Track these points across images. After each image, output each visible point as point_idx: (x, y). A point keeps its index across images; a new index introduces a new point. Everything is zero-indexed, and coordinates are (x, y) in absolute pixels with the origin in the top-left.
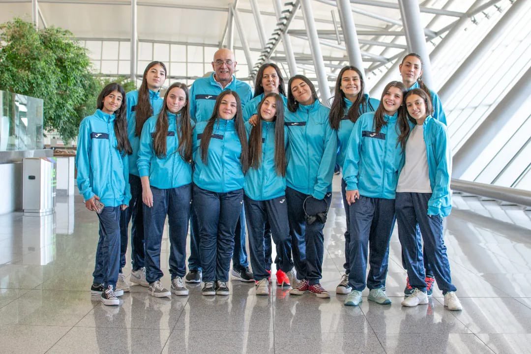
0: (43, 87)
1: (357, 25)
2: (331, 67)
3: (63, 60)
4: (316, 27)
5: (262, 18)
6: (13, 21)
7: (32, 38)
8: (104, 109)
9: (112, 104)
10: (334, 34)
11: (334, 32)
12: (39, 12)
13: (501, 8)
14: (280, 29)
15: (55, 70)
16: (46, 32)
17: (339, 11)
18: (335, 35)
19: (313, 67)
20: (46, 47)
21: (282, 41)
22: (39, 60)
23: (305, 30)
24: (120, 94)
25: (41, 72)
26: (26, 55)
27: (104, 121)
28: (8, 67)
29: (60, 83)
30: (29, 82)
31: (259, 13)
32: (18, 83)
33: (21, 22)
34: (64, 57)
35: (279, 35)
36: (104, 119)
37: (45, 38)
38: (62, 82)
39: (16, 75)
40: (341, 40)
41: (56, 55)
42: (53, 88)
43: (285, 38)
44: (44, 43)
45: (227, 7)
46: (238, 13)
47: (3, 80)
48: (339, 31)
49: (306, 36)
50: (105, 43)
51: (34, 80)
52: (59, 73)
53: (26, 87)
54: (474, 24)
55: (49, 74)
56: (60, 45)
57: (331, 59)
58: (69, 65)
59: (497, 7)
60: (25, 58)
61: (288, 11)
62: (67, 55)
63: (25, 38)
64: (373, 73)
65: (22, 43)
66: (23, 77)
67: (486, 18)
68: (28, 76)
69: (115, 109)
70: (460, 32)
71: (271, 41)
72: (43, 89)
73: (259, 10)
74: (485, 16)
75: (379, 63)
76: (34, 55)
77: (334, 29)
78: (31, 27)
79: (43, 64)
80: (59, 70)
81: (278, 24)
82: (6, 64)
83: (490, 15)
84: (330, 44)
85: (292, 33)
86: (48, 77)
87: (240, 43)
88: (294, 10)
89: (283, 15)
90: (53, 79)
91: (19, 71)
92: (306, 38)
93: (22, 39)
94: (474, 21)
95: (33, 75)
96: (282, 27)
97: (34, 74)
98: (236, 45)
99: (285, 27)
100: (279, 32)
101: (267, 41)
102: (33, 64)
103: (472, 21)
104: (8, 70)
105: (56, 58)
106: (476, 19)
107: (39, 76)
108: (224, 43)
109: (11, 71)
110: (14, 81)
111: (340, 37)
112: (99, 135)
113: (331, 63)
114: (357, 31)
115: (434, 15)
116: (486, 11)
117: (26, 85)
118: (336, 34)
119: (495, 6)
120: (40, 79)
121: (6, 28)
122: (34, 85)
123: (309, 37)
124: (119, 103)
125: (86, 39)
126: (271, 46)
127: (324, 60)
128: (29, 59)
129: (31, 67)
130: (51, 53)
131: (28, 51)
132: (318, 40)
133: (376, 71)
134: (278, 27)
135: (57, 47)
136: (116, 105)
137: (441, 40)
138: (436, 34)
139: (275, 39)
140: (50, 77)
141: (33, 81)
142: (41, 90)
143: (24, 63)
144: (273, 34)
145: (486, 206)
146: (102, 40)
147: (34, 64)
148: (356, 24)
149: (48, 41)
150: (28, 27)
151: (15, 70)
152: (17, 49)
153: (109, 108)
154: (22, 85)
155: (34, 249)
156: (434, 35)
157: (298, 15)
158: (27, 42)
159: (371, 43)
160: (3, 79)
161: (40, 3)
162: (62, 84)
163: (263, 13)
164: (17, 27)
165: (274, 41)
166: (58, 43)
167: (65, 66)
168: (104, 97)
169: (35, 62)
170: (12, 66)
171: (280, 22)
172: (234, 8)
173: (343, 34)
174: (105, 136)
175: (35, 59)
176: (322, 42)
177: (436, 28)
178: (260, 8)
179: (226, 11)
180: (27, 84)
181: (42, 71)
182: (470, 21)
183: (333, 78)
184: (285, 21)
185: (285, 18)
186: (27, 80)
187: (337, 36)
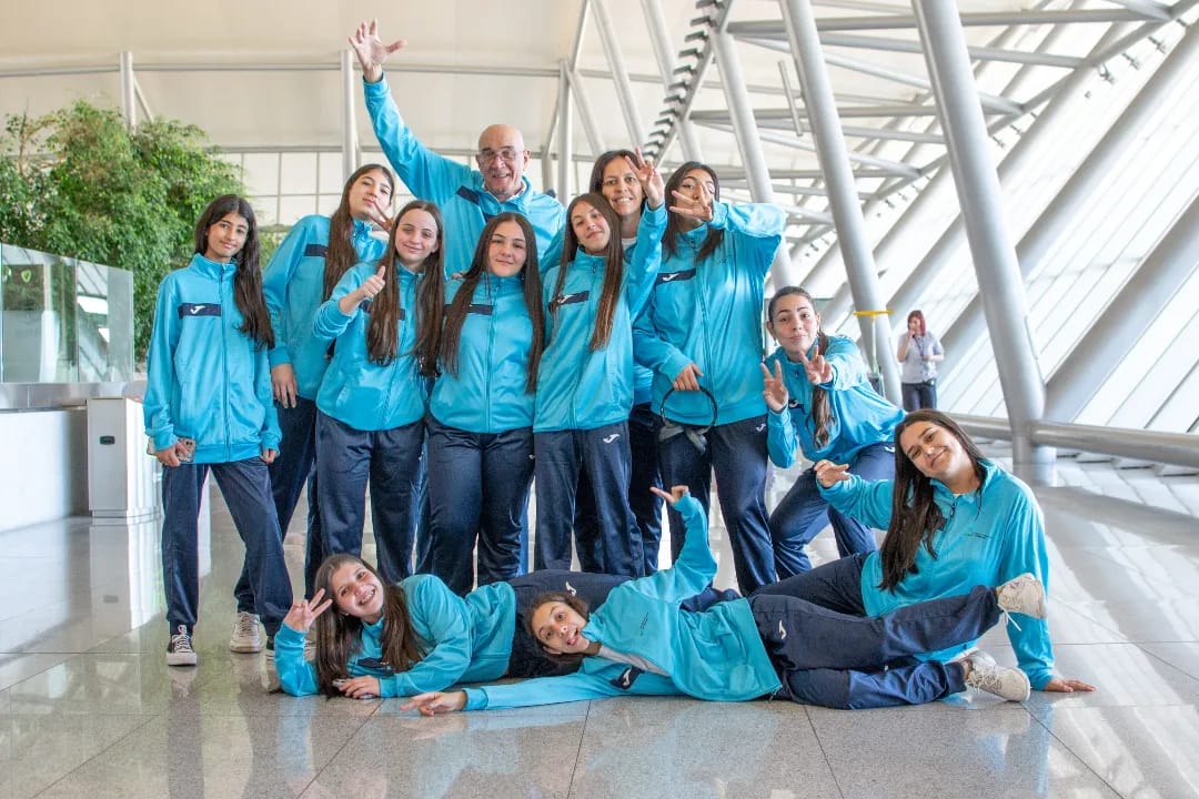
0: (141, 252)
1: (838, 97)
2: (795, 194)
3: (186, 193)
4: (751, 103)
5: (634, 89)
6: (70, 108)
7: (114, 143)
8: (209, 253)
9: (226, 241)
10: (789, 117)
11: (789, 114)
12: (136, 93)
13: (1166, 43)
14: (673, 111)
15: (167, 213)
16: (145, 132)
17: (796, 63)
18: (790, 120)
19: (747, 192)
20: (145, 162)
21: (678, 138)
22: (130, 192)
23: (727, 112)
24: (243, 222)
25: (135, 219)
26: (102, 181)
27: (212, 278)
28: (61, 208)
29: (179, 243)
30: (108, 240)
31: (627, 78)
32: (83, 244)
33: (89, 109)
34: (187, 185)
35: (671, 124)
36: (209, 274)
37: (145, 143)
38: (183, 240)
39: (79, 226)
40: (804, 130)
41: (170, 181)
42: (164, 254)
43: (685, 130)
44: (142, 154)
45: (556, 67)
46: (582, 80)
47: (51, 239)
48: (799, 110)
49: (730, 124)
50: (285, 156)
51: (121, 237)
52: (177, 220)
53: (102, 253)
54: (1107, 83)
55: (154, 223)
56: (177, 159)
57: (792, 175)
58: (198, 201)
59: (1154, 41)
60: (99, 187)
61: (688, 69)
62: (193, 179)
63: (98, 142)
64: (887, 202)
65: (92, 156)
66: (95, 231)
67: (1132, 67)
68: (105, 227)
69: (231, 251)
70: (1075, 102)
71: (655, 139)
72: (141, 256)
73: (625, 72)
74: (1129, 62)
75: (899, 180)
76: (118, 181)
77: (787, 107)
78: (110, 120)
79: (139, 200)
80: (177, 213)
81: (668, 100)
82: (57, 204)
83: (1141, 60)
84: (782, 140)
85: (700, 117)
86: (151, 229)
87: (588, 145)
88: (702, 66)
89: (679, 78)
90: (163, 233)
91: (88, 217)
92: (730, 127)
93: (92, 148)
94: (1106, 76)
95: (116, 225)
96: (675, 105)
97: (119, 222)
98: (579, 153)
99: (684, 105)
100: (671, 117)
101: (646, 139)
102: (116, 201)
103: (1102, 75)
104: (62, 215)
105: (169, 186)
106: (1110, 71)
107: (132, 229)
108: (553, 147)
109: (68, 218)
110: (76, 239)
111: (800, 123)
112: (198, 308)
113: (794, 183)
114: (839, 109)
115: (1020, 66)
116: (1132, 51)
117: (103, 249)
118: (791, 117)
119: (1150, 39)
120: (135, 235)
121: (56, 124)
122: (119, 247)
123: (737, 128)
124: (241, 239)
125: (243, 151)
126: (655, 150)
127: (772, 178)
128: (108, 190)
129: (113, 207)
130: (156, 175)
131: (105, 173)
132: (755, 133)
133: (893, 198)
134: (667, 107)
135: (169, 163)
136: (234, 243)
137: (1032, 120)
138: (1023, 108)
139: (662, 133)
140: (155, 228)
141: (116, 238)
142: (137, 258)
143: (96, 198)
144: (658, 123)
145: (1130, 481)
146: (280, 150)
147: (119, 202)
148: (835, 95)
149: (149, 152)
150: (104, 119)
151: (77, 215)
152: (81, 169)
153: (220, 249)
154: (93, 249)
155: (117, 599)
156: (1017, 111)
157: (708, 79)
158: (103, 153)
159: (883, 135)
160: (49, 236)
161: (141, 73)
162: (183, 246)
163: (634, 78)
164: (81, 120)
165: (661, 139)
166: (172, 153)
167: (190, 206)
168: (208, 226)
169: (122, 197)
170: (71, 207)
171: (670, 95)
172: (572, 69)
173: (809, 116)
174: (212, 310)
175: (121, 190)
176: (764, 135)
177: (1022, 95)
178: (628, 66)
179: (554, 76)
180: (104, 245)
181: (136, 215)
182: (1098, 76)
183: (799, 217)
184: (682, 93)
185: (683, 85)
186: (103, 237)
187: (794, 123)
